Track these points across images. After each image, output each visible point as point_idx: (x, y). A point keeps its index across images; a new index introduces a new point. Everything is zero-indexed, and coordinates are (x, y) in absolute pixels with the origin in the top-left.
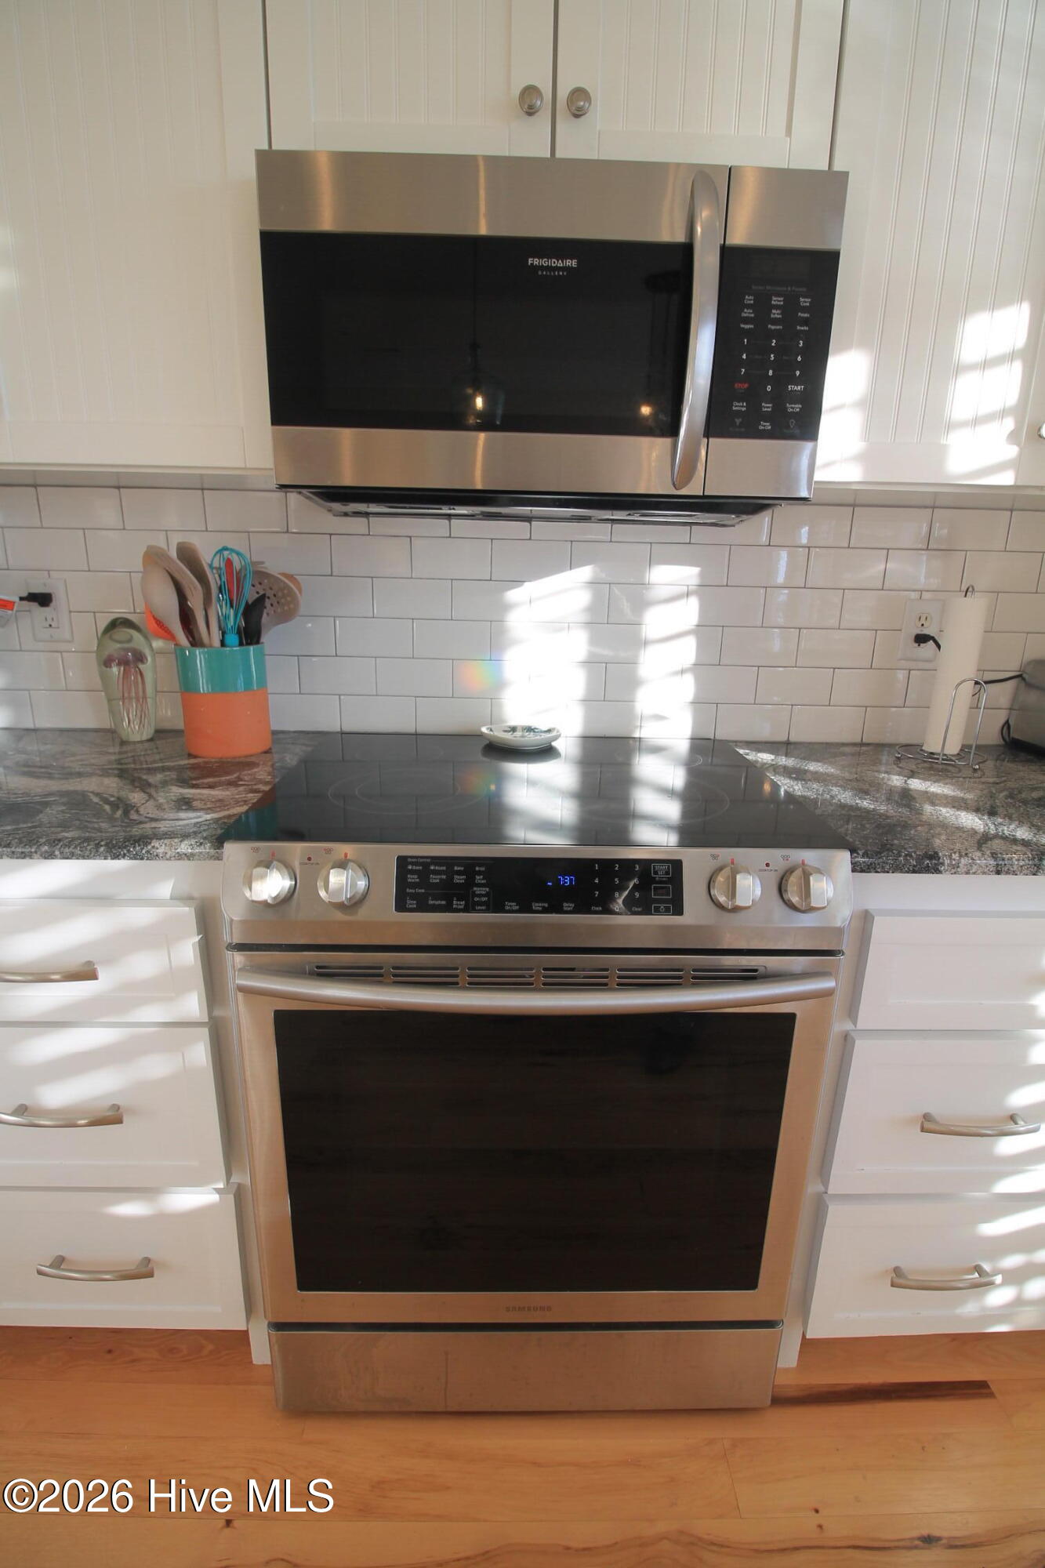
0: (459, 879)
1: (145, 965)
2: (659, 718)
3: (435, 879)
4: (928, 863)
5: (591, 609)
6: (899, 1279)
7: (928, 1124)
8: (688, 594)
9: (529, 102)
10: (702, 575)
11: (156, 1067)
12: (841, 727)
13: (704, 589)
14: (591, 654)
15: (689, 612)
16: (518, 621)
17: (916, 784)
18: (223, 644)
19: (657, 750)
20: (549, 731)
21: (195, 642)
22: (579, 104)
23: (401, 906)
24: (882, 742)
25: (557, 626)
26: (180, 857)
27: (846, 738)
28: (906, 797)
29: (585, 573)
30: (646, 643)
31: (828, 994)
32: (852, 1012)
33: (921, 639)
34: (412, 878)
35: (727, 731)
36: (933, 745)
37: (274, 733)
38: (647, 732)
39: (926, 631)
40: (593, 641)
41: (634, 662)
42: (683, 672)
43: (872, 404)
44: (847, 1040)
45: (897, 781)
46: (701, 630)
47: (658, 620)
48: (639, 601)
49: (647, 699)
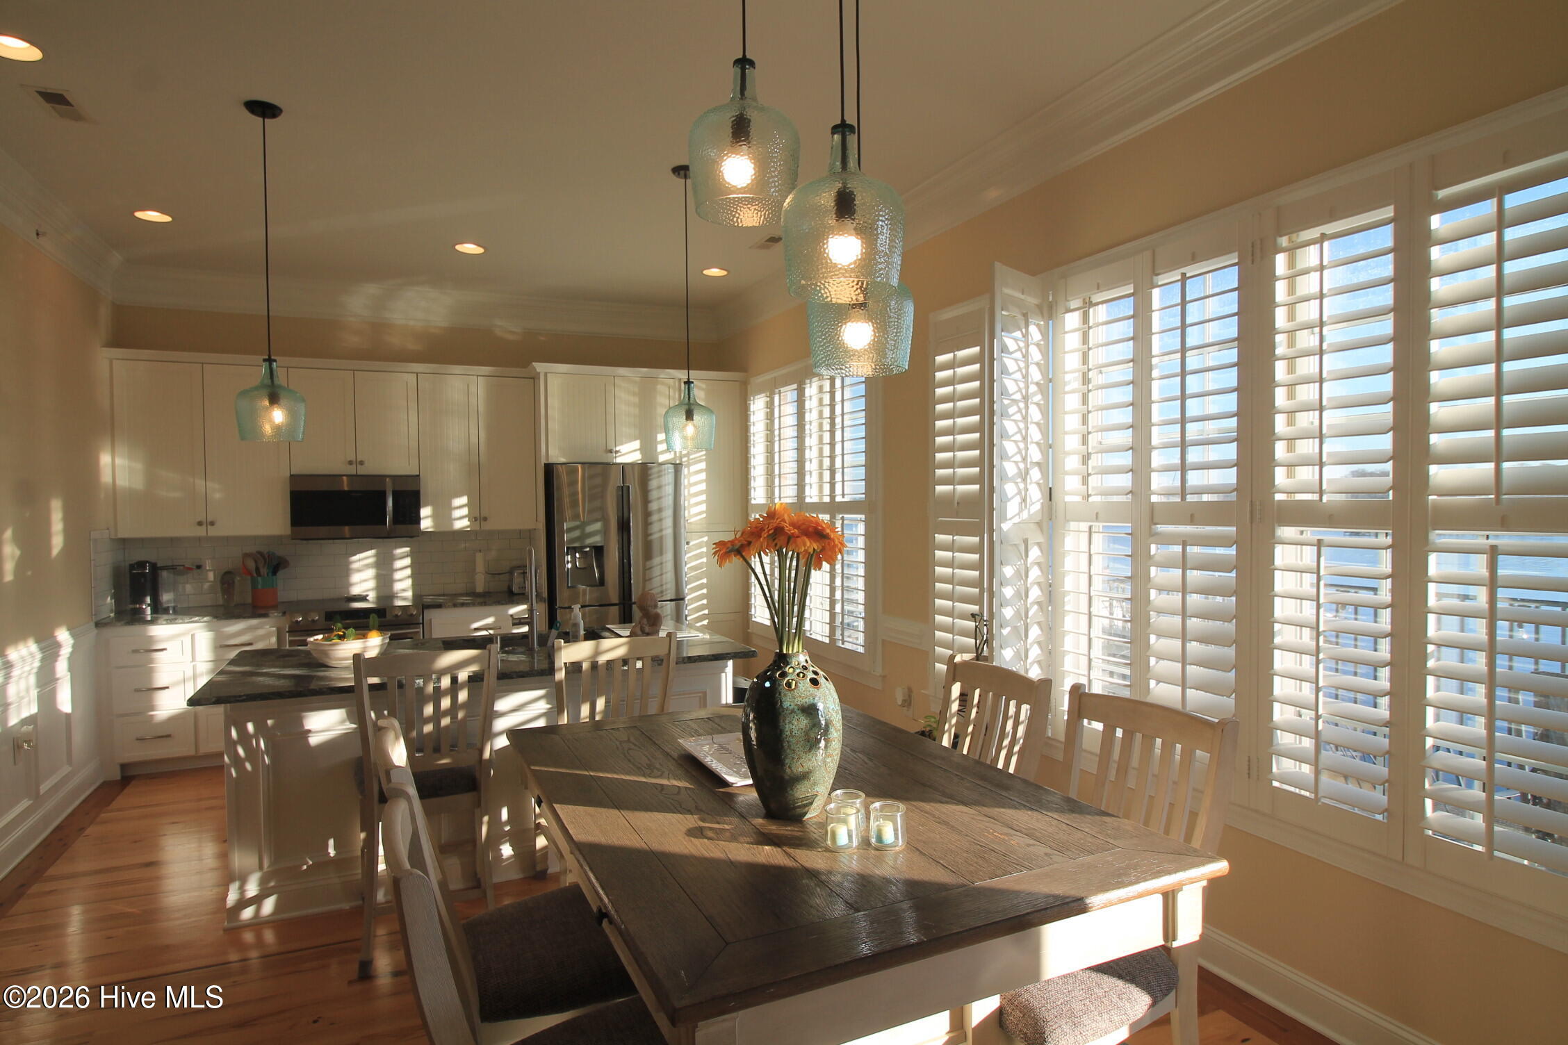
1: (261, 643)
2: (403, 590)
5: (377, 561)
8: (407, 556)
9: (350, 463)
10: (411, 550)
13: (411, 554)
14: (377, 574)
15: (408, 561)
16: (354, 566)
18: (268, 576)
19: (404, 599)
21: (259, 575)
22: (362, 463)
23: (326, 621)
25: (367, 566)
29: (372, 552)
30: (396, 570)
34: (328, 615)
35: (424, 592)
36: (477, 591)
38: (400, 593)
40: (377, 569)
41: (391, 576)
43: (432, 517)
46: (412, 566)
47: (399, 564)
48: (393, 558)
49: (398, 586)
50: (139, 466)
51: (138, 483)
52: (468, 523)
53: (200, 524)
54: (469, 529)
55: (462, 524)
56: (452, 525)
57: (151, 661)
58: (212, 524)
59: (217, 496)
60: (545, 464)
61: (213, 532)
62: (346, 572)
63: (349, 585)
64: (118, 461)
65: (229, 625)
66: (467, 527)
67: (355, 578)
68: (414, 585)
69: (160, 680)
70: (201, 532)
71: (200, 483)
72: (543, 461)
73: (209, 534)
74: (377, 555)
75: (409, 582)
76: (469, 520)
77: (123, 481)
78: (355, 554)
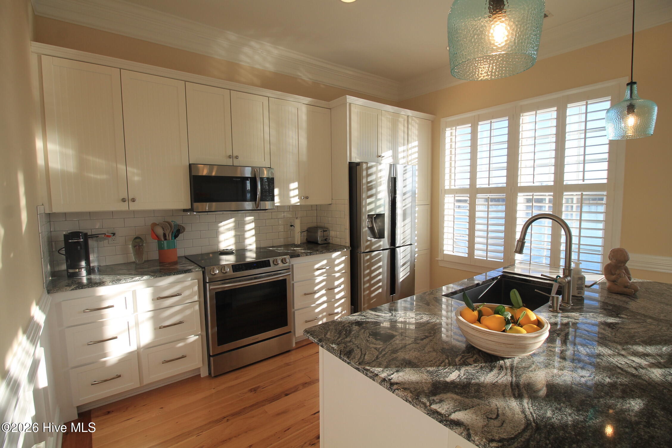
0: (241, 267)
1: (187, 293)
2: (250, 245)
3: (237, 267)
4: (298, 256)
5: (235, 226)
6: (306, 322)
7: (305, 294)
8: (252, 222)
9: (230, 157)
10: (254, 218)
11: (188, 312)
12: (281, 242)
13: (255, 221)
14: (235, 234)
15: (253, 225)
16: (221, 229)
17: (295, 249)
18: (172, 239)
19: (251, 251)
20: (231, 249)
21: (165, 239)
22: (237, 157)
23: (233, 272)
24: (289, 244)
25: (229, 230)
26: (196, 271)
27: (283, 244)
28: (294, 250)
29: (233, 220)
30: (246, 231)
31: (290, 274)
32: (293, 280)
33: (291, 226)
34: (234, 268)
35: (262, 246)
36: (296, 243)
37: (178, 257)
38: (249, 248)
39: (292, 224)
40: (236, 231)
41: (244, 235)
42: (253, 236)
43: (280, 195)
44: (293, 284)
45: (292, 249)
46: (255, 228)
47: (248, 227)
48: (244, 224)
49: (247, 242)
50: (70, 152)
51: (71, 167)
52: (299, 200)
53: (124, 200)
54: (299, 204)
55: (295, 201)
56: (290, 201)
57: (102, 317)
58: (133, 200)
59: (136, 178)
60: (349, 163)
61: (134, 207)
62: (217, 234)
63: (218, 242)
64: (51, 146)
65: (160, 281)
66: (298, 203)
67: (222, 237)
68: (257, 241)
69: (109, 332)
70: (124, 207)
71: (122, 167)
72: (349, 161)
73: (130, 209)
74: (235, 221)
75: (254, 239)
76: (299, 198)
77: (55, 164)
78: (221, 222)
